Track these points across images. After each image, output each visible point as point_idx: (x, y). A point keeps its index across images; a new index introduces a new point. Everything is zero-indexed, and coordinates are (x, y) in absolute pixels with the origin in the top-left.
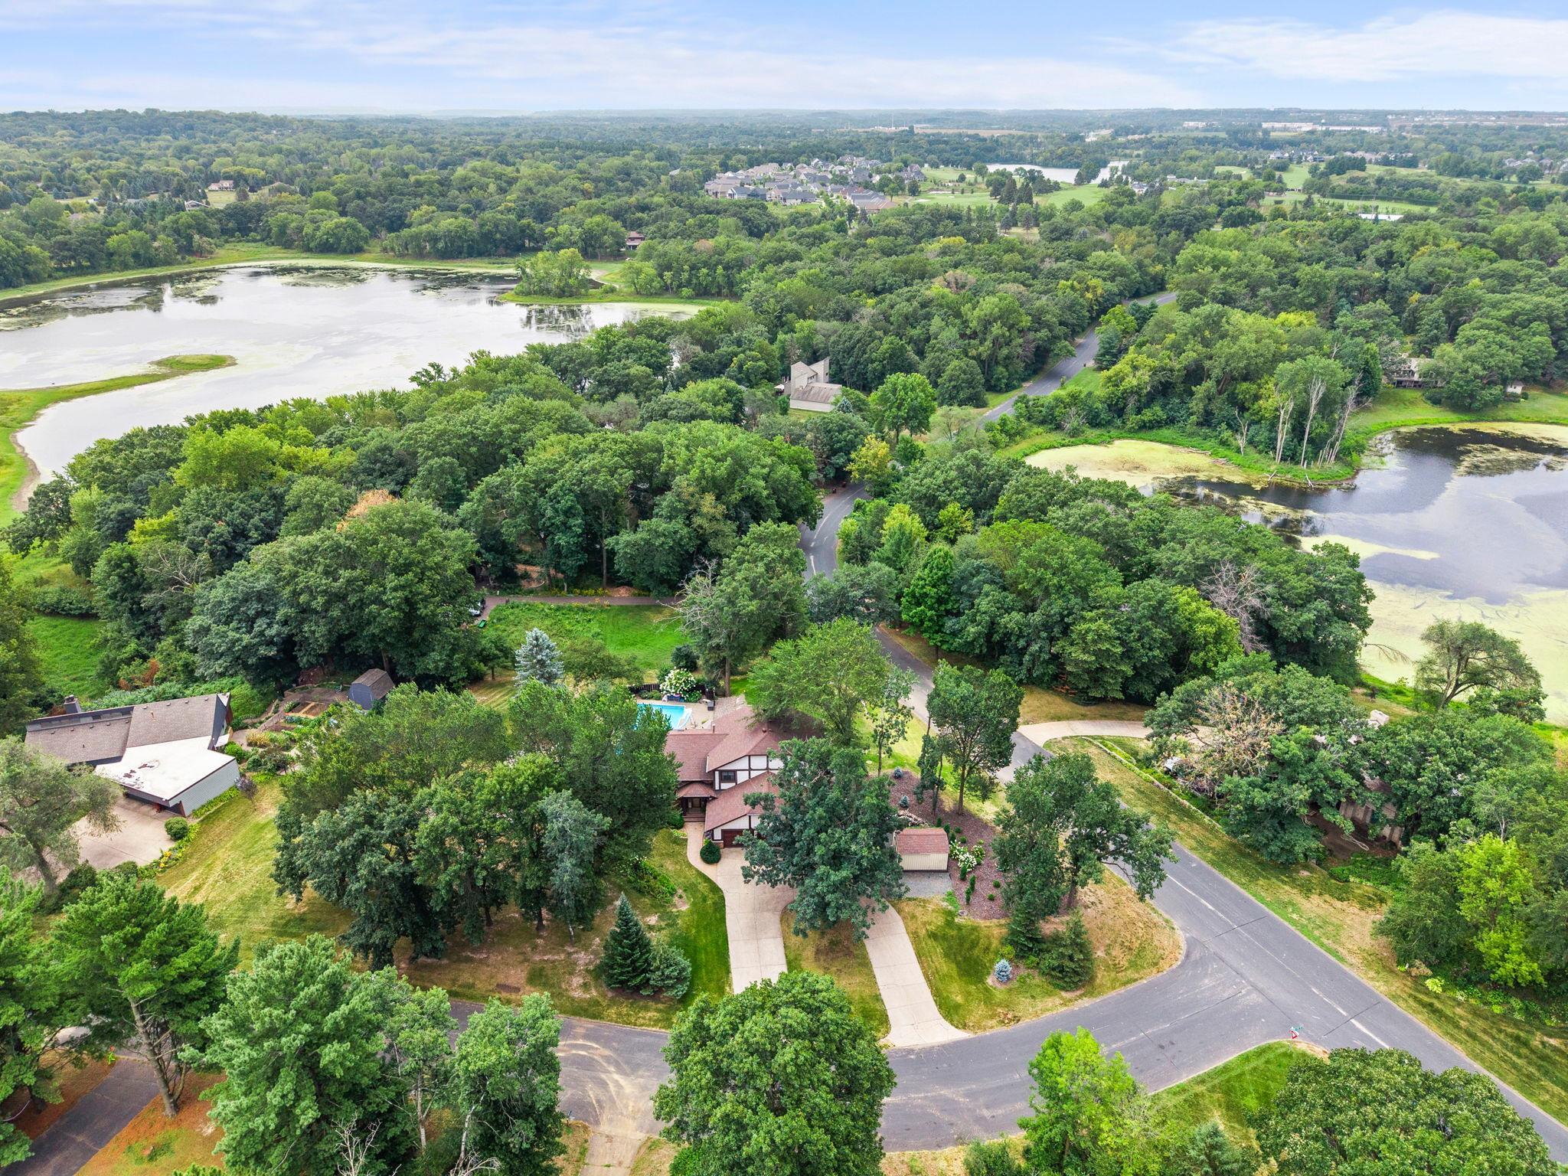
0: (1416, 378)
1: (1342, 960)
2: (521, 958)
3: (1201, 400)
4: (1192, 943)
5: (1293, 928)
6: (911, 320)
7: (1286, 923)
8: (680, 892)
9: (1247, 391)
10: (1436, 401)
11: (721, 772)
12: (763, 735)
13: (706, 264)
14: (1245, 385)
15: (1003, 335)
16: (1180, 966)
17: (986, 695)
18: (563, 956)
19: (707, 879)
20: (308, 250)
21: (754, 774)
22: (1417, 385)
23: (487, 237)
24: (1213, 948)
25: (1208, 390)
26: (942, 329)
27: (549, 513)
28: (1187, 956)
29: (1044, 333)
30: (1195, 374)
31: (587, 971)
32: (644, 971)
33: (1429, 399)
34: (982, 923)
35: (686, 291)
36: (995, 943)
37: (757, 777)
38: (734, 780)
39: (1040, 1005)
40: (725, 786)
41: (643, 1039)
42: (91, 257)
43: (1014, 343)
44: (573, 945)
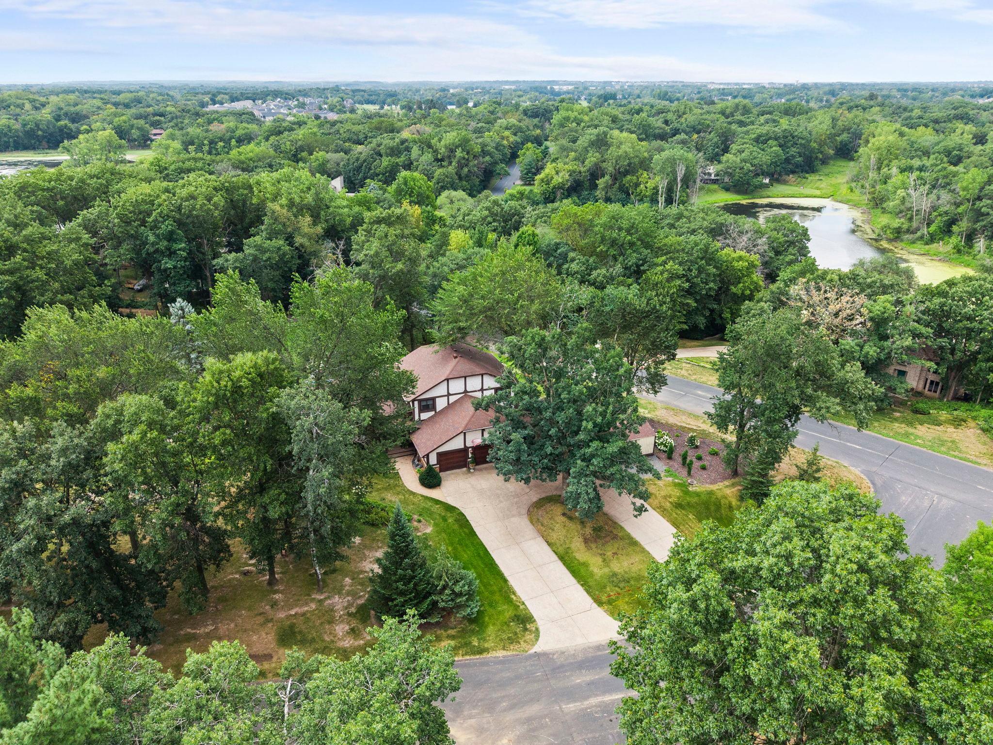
0: (713, 177)
1: (980, 464)
2: (261, 619)
3: (603, 189)
4: (867, 474)
5: (925, 449)
6: (396, 152)
8: (416, 517)
9: (630, 181)
10: (727, 189)
11: (420, 401)
12: (455, 361)
13: (221, 139)
14: (629, 177)
15: (464, 158)
17: (654, 293)
18: (313, 606)
19: (437, 502)
21: (452, 399)
22: (715, 182)
23: (30, 134)
24: (886, 474)
25: (607, 182)
26: (420, 156)
27: (152, 238)
28: (874, 484)
29: (487, 158)
30: (595, 174)
31: (350, 615)
32: (429, 594)
33: (723, 188)
34: (714, 487)
36: (734, 502)
37: (456, 402)
38: (434, 408)
40: (425, 416)
43: (471, 164)
44: (320, 591)
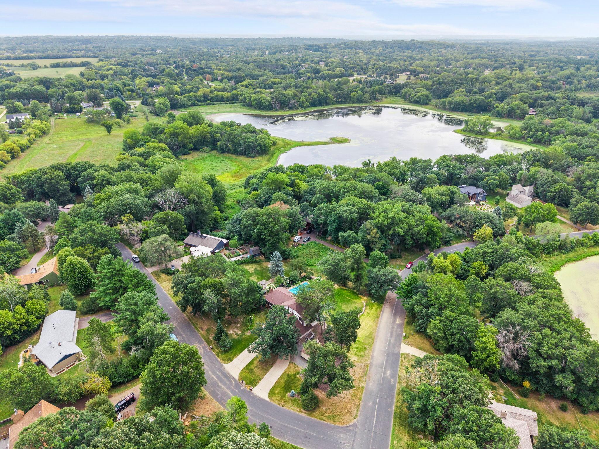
4: (355, 425)
7: (390, 442)
13: (542, 130)
16: (342, 427)
20: (410, 102)
23: (471, 105)
24: (357, 430)
28: (347, 427)
35: (529, 140)
39: (293, 407)
41: (211, 355)
42: (345, 98)
